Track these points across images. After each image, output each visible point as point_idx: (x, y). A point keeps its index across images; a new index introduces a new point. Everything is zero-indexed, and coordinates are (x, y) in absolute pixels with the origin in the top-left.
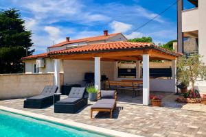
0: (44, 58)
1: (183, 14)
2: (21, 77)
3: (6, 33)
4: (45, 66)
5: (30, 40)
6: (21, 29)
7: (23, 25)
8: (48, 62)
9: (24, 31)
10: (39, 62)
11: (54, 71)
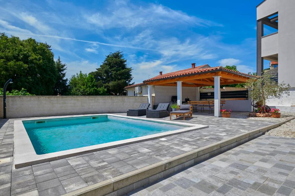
0: (140, 86)
1: (262, 39)
2: (125, 98)
3: (114, 70)
4: (141, 92)
5: (131, 75)
6: (124, 67)
7: (125, 63)
8: (144, 88)
9: (126, 68)
10: (137, 89)
11: (148, 94)
